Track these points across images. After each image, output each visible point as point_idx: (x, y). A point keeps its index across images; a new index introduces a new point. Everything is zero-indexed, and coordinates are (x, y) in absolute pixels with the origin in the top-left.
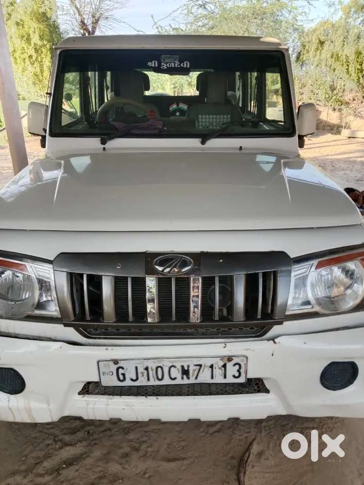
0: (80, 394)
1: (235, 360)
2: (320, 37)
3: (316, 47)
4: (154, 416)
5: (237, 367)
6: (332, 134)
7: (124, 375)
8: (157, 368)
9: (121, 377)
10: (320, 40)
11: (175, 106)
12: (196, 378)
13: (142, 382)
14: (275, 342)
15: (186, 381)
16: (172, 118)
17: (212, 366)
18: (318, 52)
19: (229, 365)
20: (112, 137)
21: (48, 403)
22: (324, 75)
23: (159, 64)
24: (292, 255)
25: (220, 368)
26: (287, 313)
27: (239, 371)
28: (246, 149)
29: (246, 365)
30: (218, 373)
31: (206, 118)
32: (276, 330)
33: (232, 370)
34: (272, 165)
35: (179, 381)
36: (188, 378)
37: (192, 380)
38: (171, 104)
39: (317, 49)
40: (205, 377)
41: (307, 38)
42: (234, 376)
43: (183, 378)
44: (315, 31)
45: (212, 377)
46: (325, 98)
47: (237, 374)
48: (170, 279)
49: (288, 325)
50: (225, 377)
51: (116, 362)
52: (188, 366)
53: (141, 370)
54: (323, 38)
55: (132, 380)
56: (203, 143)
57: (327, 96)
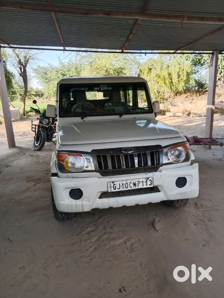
0: (99, 198)
1: (150, 179)
2: (149, 66)
3: (147, 71)
4: (124, 204)
5: (150, 181)
6: (161, 115)
7: (115, 187)
8: (126, 184)
9: (115, 188)
10: (149, 68)
11: (107, 104)
12: (138, 186)
13: (122, 189)
14: (161, 172)
15: (135, 188)
16: (106, 108)
17: (143, 182)
18: (149, 74)
19: (148, 181)
20: (86, 116)
21: (89, 202)
22: (153, 85)
23: (100, 89)
24: (163, 146)
25: (145, 182)
26: (164, 163)
27: (151, 183)
28: (137, 118)
29: (153, 180)
30: (145, 184)
31: (120, 108)
32: (161, 168)
33: (149, 182)
34: (145, 123)
35: (133, 188)
36: (136, 187)
37: (137, 188)
38: (105, 103)
39: (148, 72)
40: (141, 186)
41: (142, 67)
42: (150, 185)
43: (134, 187)
44: (146, 63)
45: (143, 186)
46: (155, 97)
47: (150, 184)
48: (128, 155)
49: (164, 167)
50: (147, 185)
51: (113, 182)
52: (136, 182)
53: (121, 185)
54: (150, 67)
55: (118, 189)
56: (120, 117)
57: (156, 96)
